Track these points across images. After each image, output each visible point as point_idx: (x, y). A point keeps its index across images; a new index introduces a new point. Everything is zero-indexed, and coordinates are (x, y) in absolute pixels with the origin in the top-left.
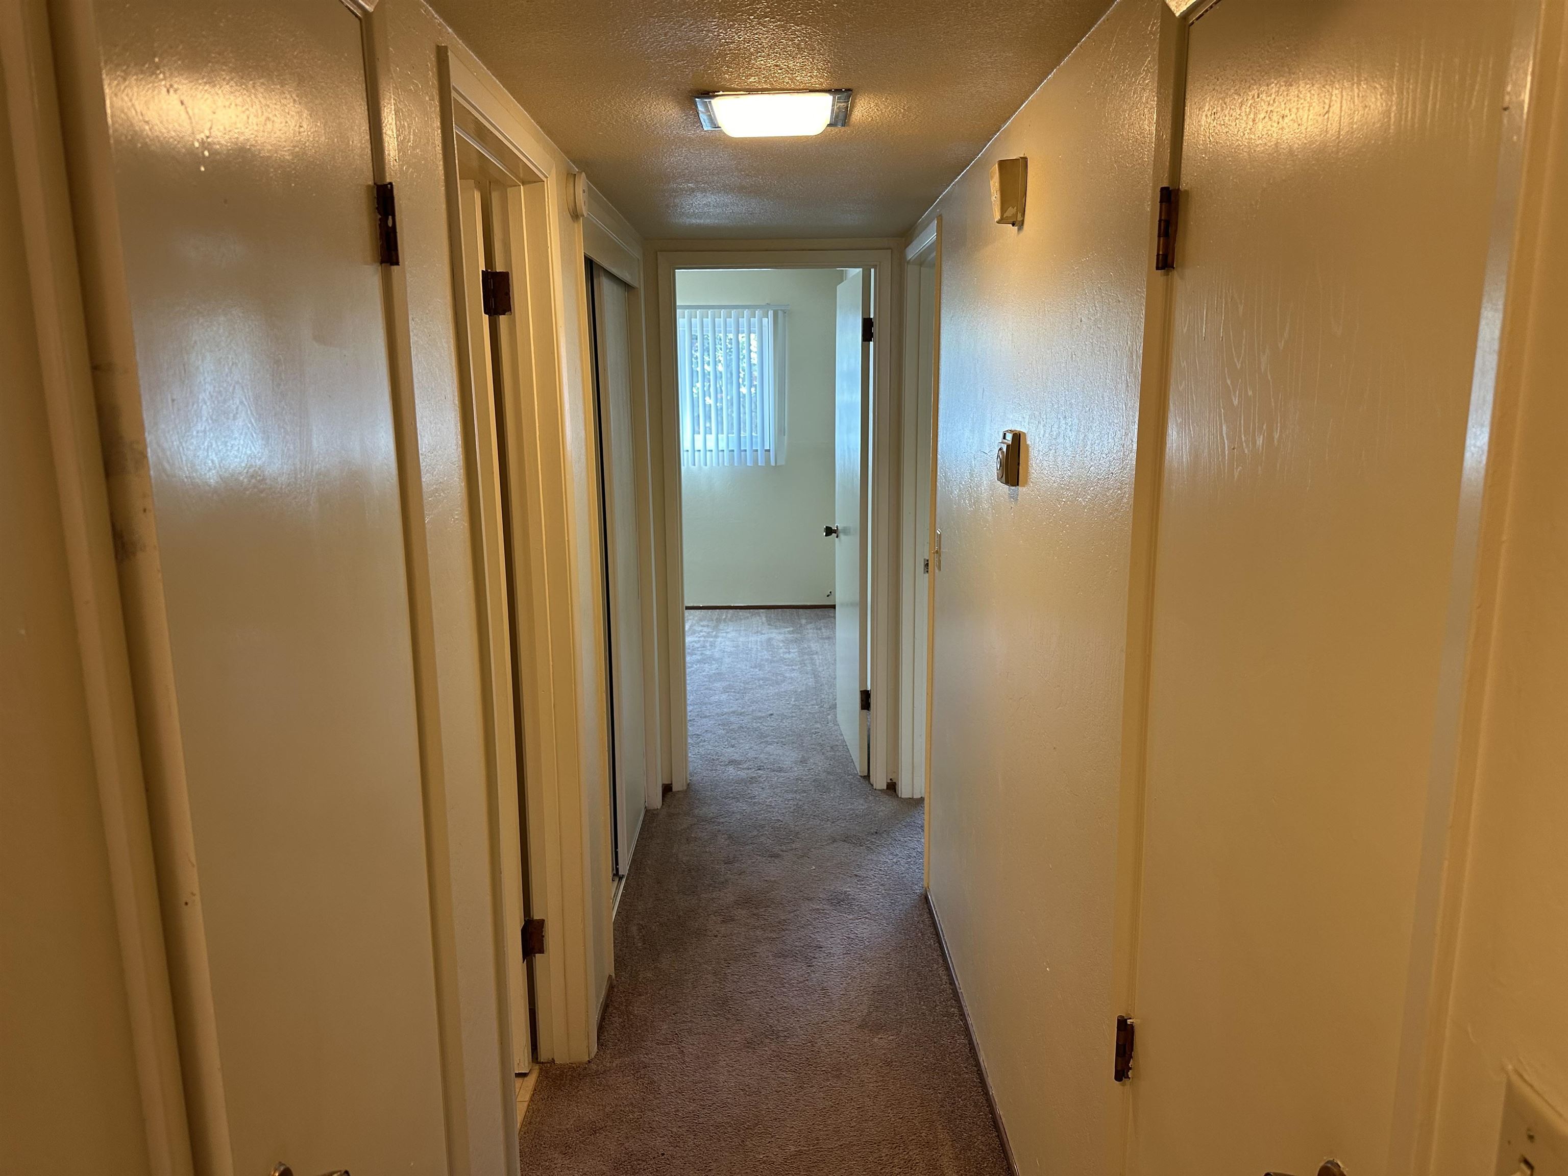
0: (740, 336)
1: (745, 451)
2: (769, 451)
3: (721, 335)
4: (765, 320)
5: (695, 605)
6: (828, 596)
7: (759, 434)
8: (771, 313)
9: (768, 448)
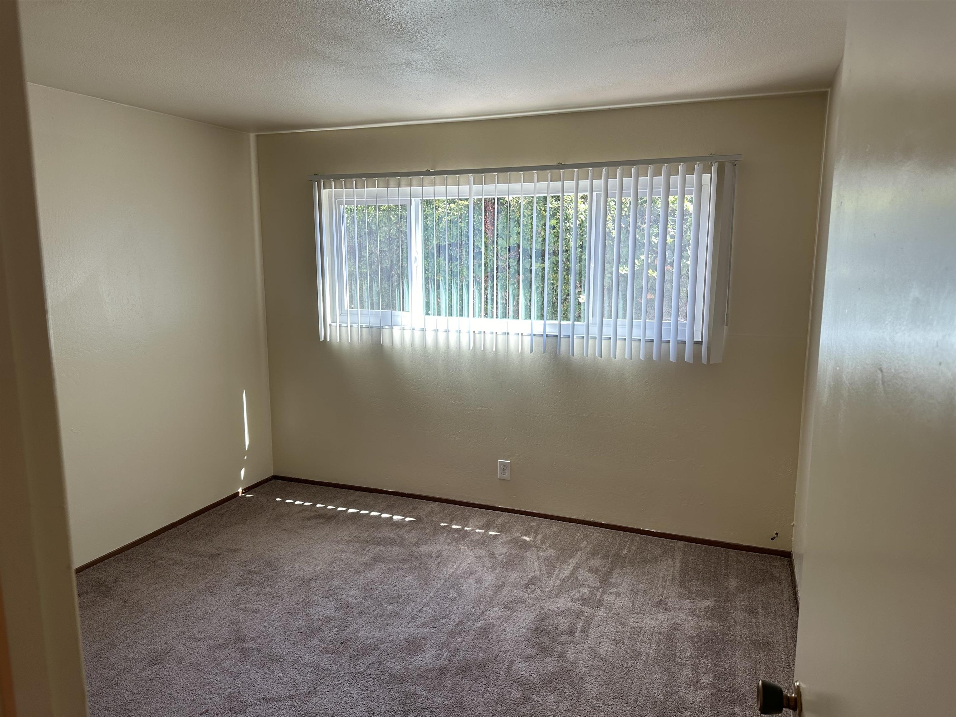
0: (671, 198)
1: (669, 342)
2: (701, 343)
3: (647, 198)
4: (706, 177)
5: (596, 520)
6: (772, 539)
7: (688, 321)
8: (715, 167)
9: (700, 340)
